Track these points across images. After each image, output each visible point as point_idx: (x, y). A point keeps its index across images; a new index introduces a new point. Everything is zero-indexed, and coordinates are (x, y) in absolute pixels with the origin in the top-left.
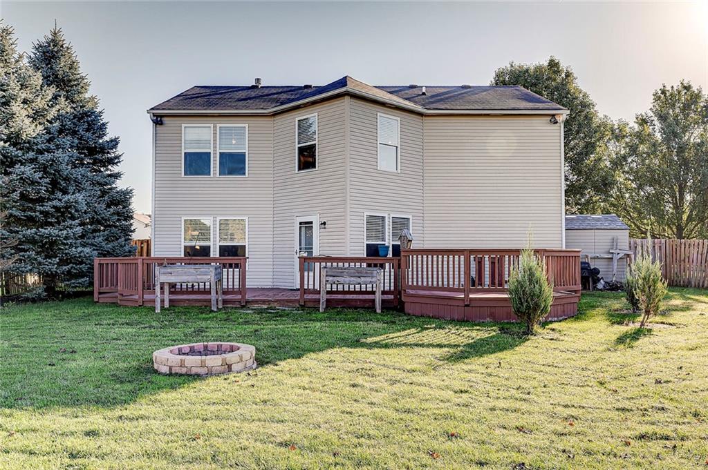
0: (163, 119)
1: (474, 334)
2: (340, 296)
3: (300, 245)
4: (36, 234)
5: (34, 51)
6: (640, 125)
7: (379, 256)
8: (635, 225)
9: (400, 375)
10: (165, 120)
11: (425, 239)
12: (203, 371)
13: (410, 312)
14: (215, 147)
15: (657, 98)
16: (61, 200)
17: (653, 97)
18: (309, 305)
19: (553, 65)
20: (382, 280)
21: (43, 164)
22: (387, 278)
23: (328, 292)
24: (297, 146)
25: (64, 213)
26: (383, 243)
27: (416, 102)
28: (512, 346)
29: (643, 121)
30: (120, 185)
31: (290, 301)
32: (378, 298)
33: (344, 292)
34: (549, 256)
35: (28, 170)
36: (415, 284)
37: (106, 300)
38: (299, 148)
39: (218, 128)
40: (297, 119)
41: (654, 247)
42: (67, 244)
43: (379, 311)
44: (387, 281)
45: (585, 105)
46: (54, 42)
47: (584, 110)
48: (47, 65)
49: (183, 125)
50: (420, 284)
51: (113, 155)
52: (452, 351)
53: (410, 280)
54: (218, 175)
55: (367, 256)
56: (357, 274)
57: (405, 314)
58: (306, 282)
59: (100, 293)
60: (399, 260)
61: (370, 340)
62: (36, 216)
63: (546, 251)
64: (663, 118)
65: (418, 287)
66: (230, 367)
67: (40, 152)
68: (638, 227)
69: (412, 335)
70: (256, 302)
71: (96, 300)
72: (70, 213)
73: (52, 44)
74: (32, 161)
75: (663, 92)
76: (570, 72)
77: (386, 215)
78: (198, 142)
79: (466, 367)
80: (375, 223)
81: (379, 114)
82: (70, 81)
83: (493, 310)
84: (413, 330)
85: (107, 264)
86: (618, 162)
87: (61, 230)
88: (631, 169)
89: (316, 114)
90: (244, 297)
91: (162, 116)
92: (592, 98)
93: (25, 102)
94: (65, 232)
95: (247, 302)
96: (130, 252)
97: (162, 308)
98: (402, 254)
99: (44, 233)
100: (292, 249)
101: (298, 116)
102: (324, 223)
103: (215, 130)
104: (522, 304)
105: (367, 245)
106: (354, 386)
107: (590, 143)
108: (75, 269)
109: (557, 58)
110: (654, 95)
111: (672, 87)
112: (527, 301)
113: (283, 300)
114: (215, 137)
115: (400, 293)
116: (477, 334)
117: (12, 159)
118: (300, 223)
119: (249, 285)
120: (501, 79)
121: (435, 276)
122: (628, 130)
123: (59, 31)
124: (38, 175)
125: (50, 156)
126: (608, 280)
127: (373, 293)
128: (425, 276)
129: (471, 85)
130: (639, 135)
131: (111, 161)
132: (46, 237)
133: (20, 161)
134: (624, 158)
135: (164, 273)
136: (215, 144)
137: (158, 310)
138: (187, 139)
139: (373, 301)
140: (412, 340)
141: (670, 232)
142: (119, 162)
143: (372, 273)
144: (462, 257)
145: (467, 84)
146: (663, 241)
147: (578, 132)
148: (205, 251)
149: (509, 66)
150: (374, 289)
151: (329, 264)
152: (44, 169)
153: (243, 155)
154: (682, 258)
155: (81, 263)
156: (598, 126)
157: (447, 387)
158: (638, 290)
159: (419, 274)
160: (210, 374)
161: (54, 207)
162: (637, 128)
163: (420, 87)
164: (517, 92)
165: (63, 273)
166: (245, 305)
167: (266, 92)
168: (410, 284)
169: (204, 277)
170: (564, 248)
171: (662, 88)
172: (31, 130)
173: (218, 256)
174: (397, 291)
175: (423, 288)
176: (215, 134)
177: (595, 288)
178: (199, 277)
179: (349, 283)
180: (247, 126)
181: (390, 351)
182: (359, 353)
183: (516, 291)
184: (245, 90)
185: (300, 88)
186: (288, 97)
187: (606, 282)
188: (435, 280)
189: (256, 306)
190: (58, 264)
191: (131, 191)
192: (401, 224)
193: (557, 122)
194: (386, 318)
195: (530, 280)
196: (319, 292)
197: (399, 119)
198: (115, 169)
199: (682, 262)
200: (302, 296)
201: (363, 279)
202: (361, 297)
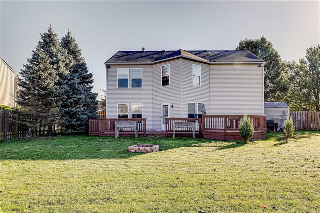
0: (110, 66)
1: (227, 143)
2: (179, 133)
3: (163, 114)
4: (68, 110)
5: (61, 40)
6: (301, 63)
7: (194, 118)
8: (299, 105)
9: (204, 152)
10: (111, 66)
11: (210, 112)
12: (144, 151)
13: (206, 138)
14: (130, 77)
15: (308, 52)
16: (75, 97)
17: (306, 51)
18: (169, 136)
19: (263, 39)
20: (195, 127)
21: (70, 84)
22: (197, 126)
23: (176, 131)
24: (162, 76)
25: (77, 102)
26: (195, 113)
27: (207, 59)
28: (239, 146)
29: (302, 62)
30: (93, 91)
31: (162, 134)
32: (194, 133)
33: (181, 131)
34: (254, 118)
35: (65, 86)
36: (207, 128)
37: (93, 135)
38: (162, 77)
39: (131, 69)
40: (162, 66)
41: (303, 115)
42: (79, 114)
43: (194, 137)
44: (197, 128)
45: (276, 56)
46: (68, 36)
47: (275, 59)
48: (66, 46)
49: (118, 68)
50: (209, 128)
51: (90, 80)
52: (219, 147)
53: (205, 126)
54: (131, 87)
55: (189, 118)
56: (186, 124)
57: (204, 139)
58: (168, 128)
59: (91, 132)
60: (201, 120)
61: (193, 145)
62: (68, 104)
63: (253, 116)
64: (310, 60)
65: (208, 129)
66: (153, 150)
67: (69, 80)
68: (301, 107)
69: (207, 144)
70: (150, 134)
71: (89, 134)
72: (79, 102)
73: (68, 37)
74: (66, 83)
75: (311, 49)
76: (270, 42)
77: (196, 103)
78: (124, 75)
79: (223, 151)
80: (192, 106)
81: (193, 64)
82: (75, 52)
83: (234, 137)
84: (207, 143)
85: (94, 121)
86: (291, 79)
87: (77, 109)
88: (297, 82)
89: (169, 64)
90: (145, 133)
91: (109, 65)
92: (279, 53)
93: (63, 62)
94: (78, 109)
95: (147, 135)
96: (98, 117)
97: (117, 137)
98: (203, 117)
99: (72, 110)
100: (160, 116)
101: (162, 65)
102: (172, 106)
103: (130, 70)
104: (243, 134)
105: (189, 114)
106: (191, 154)
107: (278, 72)
108: (81, 123)
109: (265, 37)
110: (307, 51)
111: (315, 47)
112: (245, 133)
113: (159, 134)
114: (130, 73)
115: (202, 131)
116: (228, 143)
117: (60, 83)
118: (163, 106)
119: (147, 129)
120: (242, 45)
121: (214, 125)
122: (296, 65)
123: (70, 32)
124: (69, 89)
125: (73, 81)
126: (281, 128)
127: (192, 131)
128: (211, 125)
129: (228, 50)
130: (300, 67)
131: (90, 82)
132: (72, 112)
133: (63, 84)
134: (294, 77)
135: (118, 124)
136: (130, 75)
137: (116, 137)
138: (119, 73)
139: (192, 134)
140: (206, 145)
141: (314, 108)
142: (92, 82)
143: (192, 124)
144: (224, 118)
145: (227, 50)
146: (306, 112)
147: (273, 67)
148: (126, 116)
149: (245, 40)
150: (192, 130)
151: (176, 121)
152: (70, 86)
153: (140, 80)
154: (314, 119)
155: (83, 121)
156: (281, 65)
157: (218, 154)
158: (285, 129)
159: (209, 124)
160: (147, 152)
161: (74, 100)
162: (300, 65)
163: (208, 51)
164: (247, 54)
165: (77, 125)
166: (146, 135)
167: (148, 54)
168: (205, 128)
169: (132, 125)
170: (264, 115)
171: (310, 47)
172: (66, 72)
173: (131, 118)
174: (200, 131)
175: (210, 129)
176: (130, 71)
177: (276, 130)
178: (130, 125)
179: (183, 128)
180: (142, 68)
181: (200, 147)
182: (190, 148)
183: (241, 129)
184: (139, 53)
185: (160, 52)
186: (157, 56)
187: (280, 128)
188: (214, 126)
189: (150, 136)
190: (76, 121)
191: (98, 93)
192: (201, 106)
193: (261, 67)
194: (197, 140)
195: (246, 126)
196: (173, 131)
197: (200, 66)
198: (91, 85)
199: (314, 121)
200: (166, 133)
201: (188, 126)
202: (187, 133)
